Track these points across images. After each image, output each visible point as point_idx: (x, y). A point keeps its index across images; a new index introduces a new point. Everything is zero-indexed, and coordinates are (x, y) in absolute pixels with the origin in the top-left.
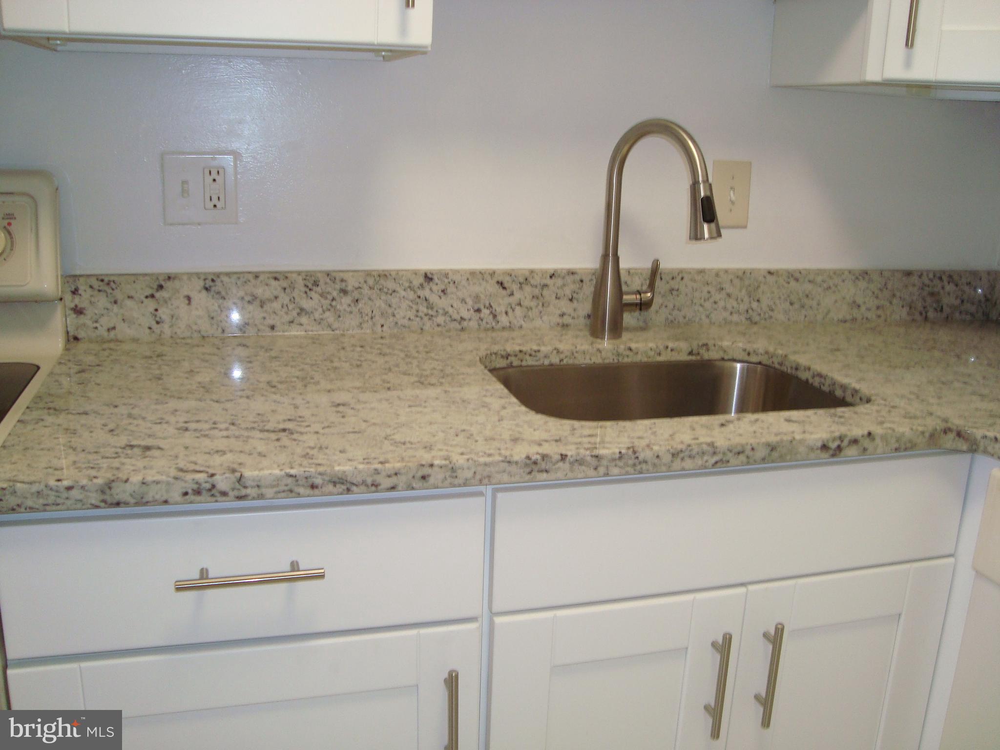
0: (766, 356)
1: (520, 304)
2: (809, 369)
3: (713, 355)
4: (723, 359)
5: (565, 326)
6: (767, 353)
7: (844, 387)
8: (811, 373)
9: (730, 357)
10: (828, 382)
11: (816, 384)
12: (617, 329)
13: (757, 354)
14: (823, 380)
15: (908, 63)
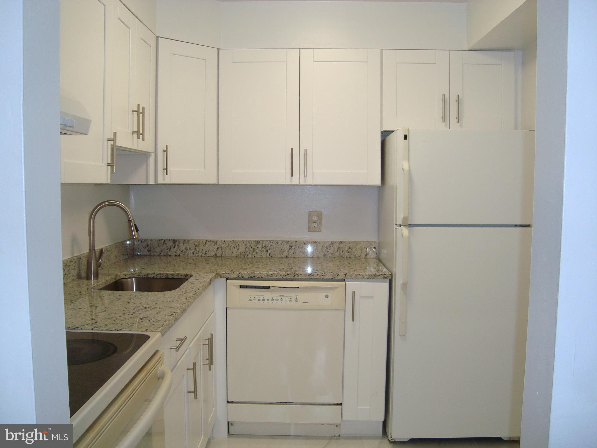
0: (131, 275)
1: (66, 274)
2: (154, 273)
3: (118, 278)
4: (120, 279)
5: (73, 280)
6: (131, 273)
7: (173, 275)
8: (155, 274)
9: (121, 278)
10: (164, 275)
11: (159, 277)
12: (97, 276)
13: (128, 275)
14: (162, 275)
15: (164, 179)
